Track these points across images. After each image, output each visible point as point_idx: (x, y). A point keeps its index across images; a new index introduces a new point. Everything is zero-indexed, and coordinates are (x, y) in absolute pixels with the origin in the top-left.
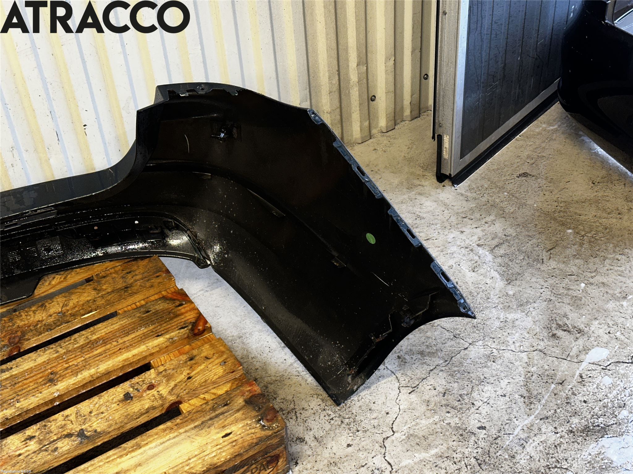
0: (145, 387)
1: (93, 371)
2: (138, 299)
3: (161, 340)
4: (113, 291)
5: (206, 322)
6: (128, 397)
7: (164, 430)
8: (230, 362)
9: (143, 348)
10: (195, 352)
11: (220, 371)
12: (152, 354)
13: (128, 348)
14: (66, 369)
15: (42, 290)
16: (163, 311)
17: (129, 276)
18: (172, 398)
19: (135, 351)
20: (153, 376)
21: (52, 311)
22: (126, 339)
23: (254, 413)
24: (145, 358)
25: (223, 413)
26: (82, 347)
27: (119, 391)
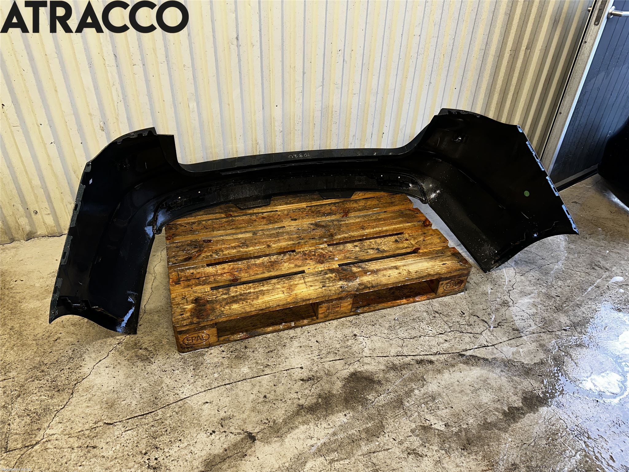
0: (404, 239)
1: (380, 229)
2: (396, 208)
3: (410, 224)
4: (386, 203)
5: (430, 222)
6: (396, 241)
7: (415, 256)
8: (443, 239)
9: (401, 225)
10: (426, 232)
11: (438, 241)
12: (405, 229)
13: (395, 224)
14: (369, 226)
15: (355, 197)
16: (409, 214)
17: (393, 199)
18: (417, 246)
19: (398, 226)
20: (407, 236)
21: (360, 204)
22: (394, 221)
23: (456, 259)
24: (402, 229)
25: (441, 256)
26: (375, 220)
27: (393, 238)
